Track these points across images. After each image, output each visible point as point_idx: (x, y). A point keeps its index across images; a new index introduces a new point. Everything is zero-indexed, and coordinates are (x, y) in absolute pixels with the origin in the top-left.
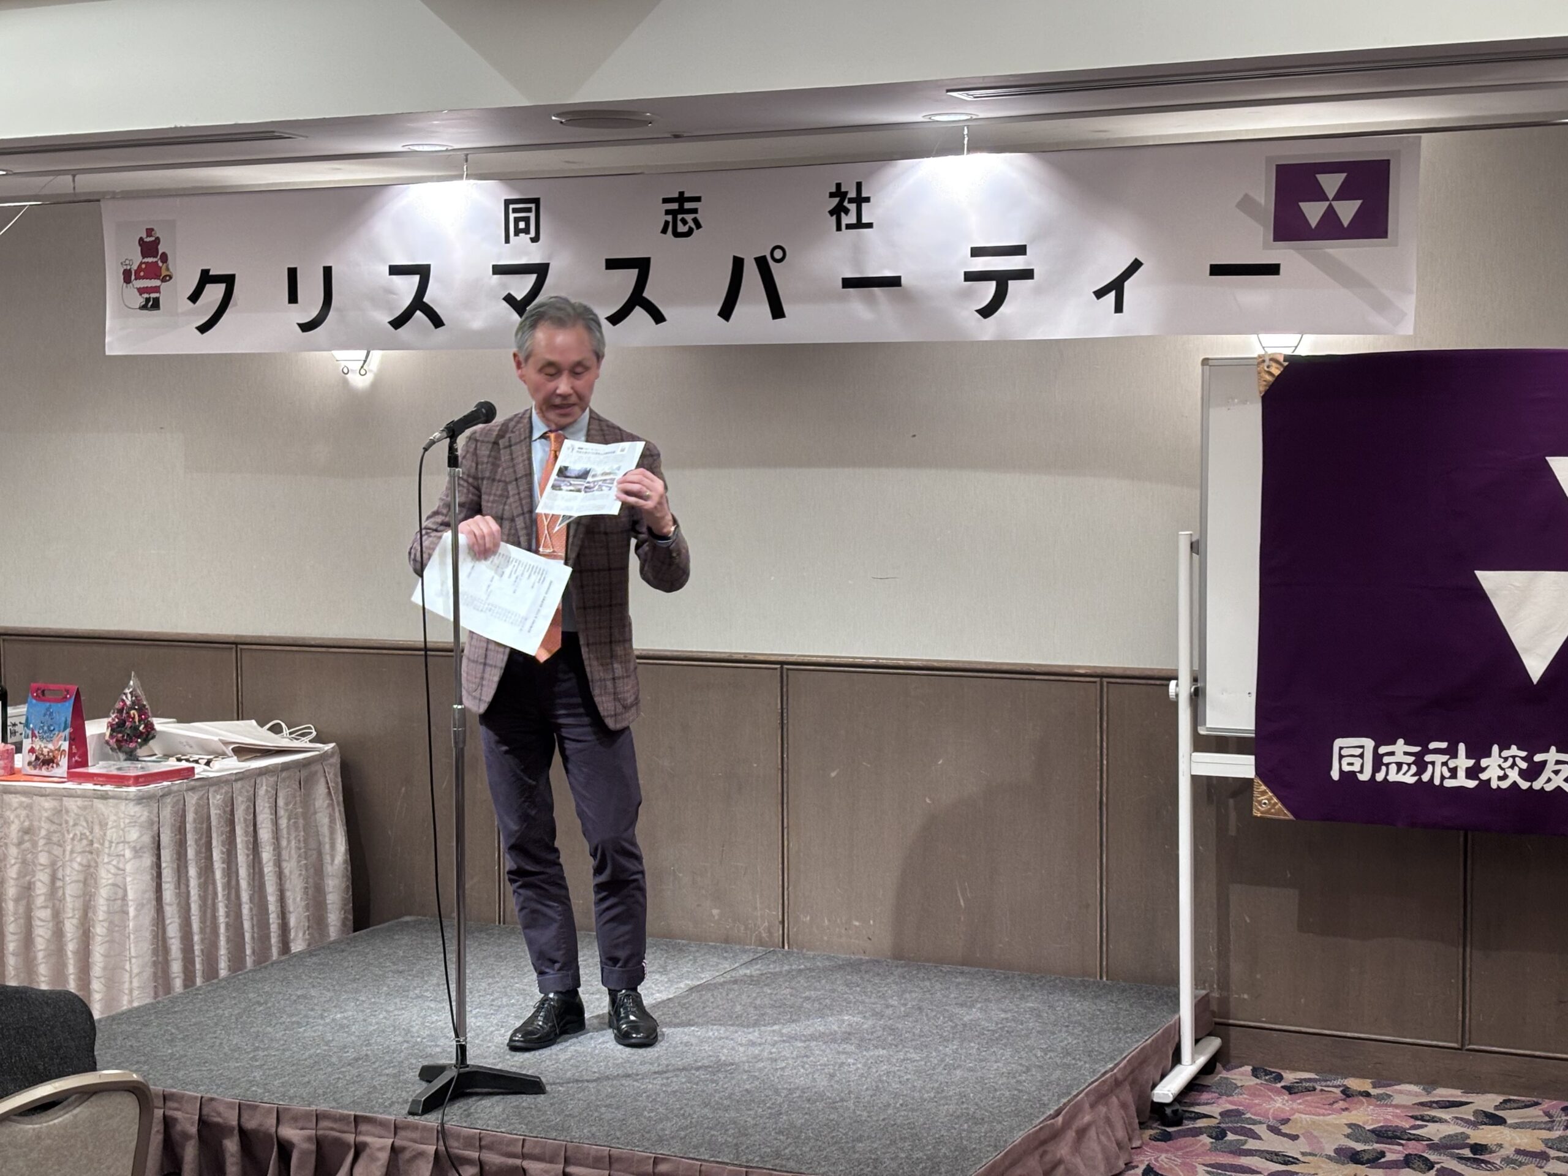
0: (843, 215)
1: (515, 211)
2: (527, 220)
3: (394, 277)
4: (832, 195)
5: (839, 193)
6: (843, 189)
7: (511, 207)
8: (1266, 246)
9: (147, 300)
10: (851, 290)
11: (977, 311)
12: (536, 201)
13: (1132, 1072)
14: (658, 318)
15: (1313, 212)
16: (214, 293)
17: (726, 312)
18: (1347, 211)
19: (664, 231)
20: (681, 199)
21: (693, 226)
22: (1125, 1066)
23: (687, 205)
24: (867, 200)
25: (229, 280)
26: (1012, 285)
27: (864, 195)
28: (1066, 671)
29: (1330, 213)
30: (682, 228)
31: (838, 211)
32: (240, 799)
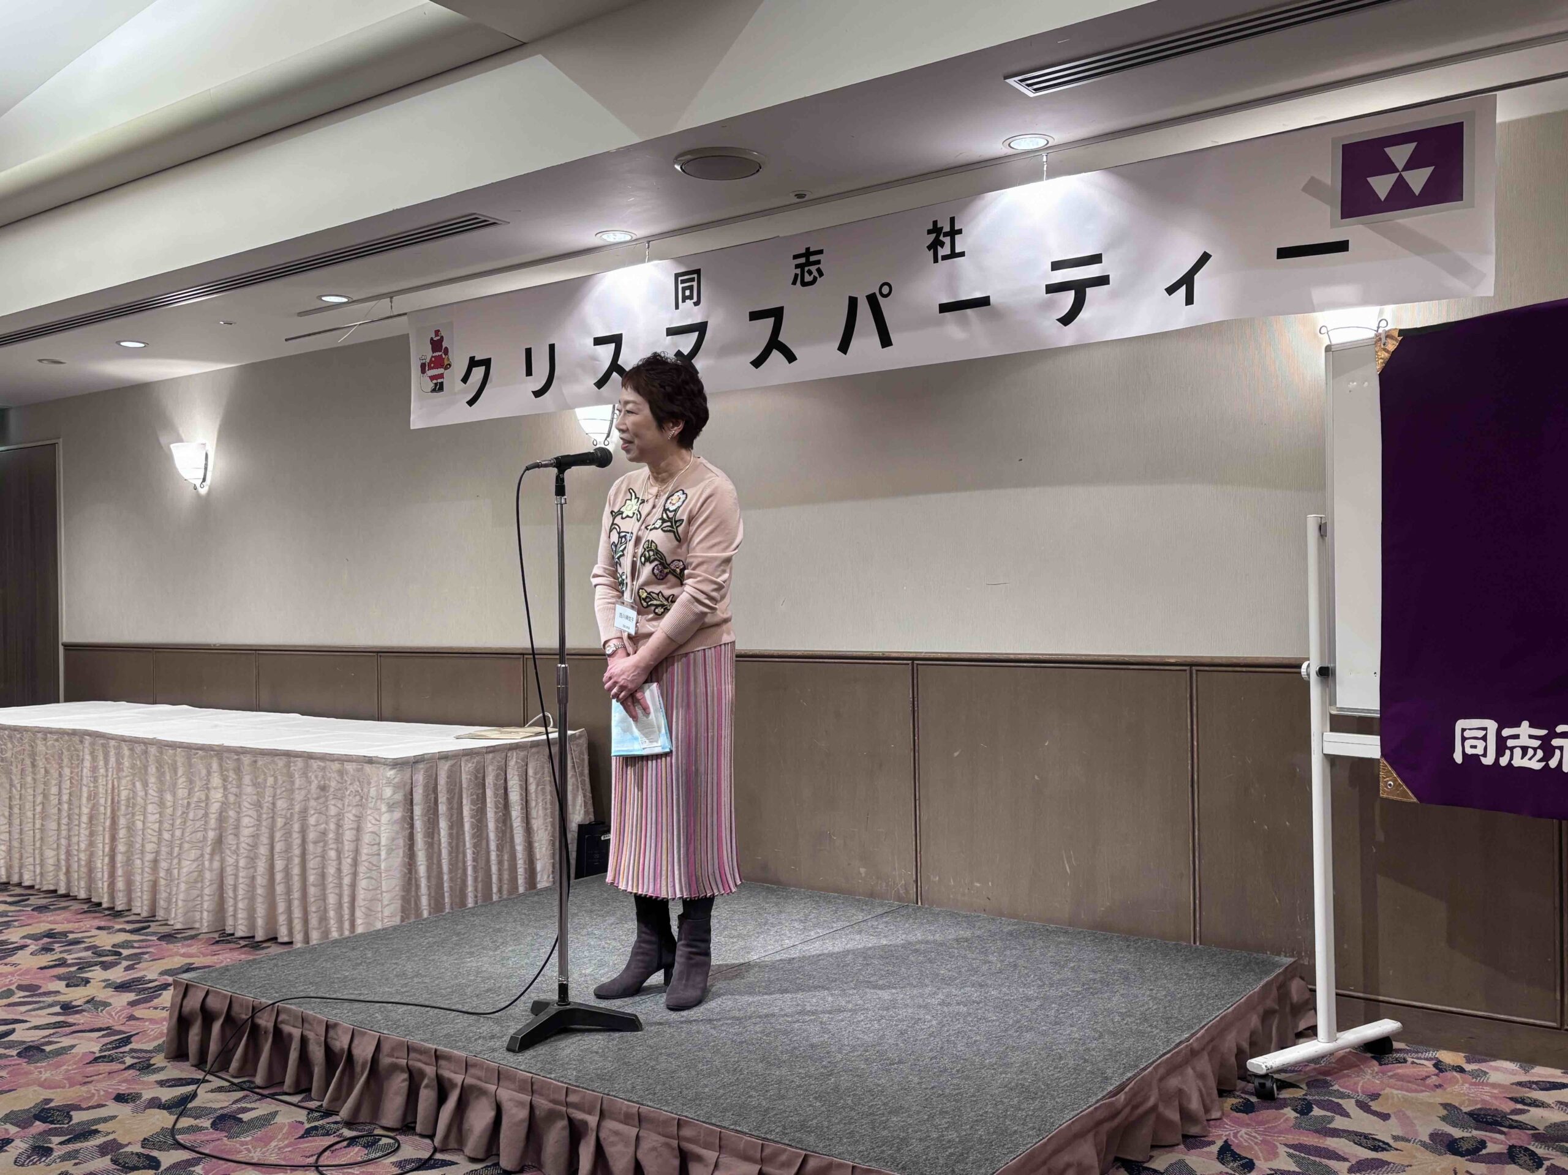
0: (939, 248)
1: (683, 282)
2: (691, 288)
3: (598, 347)
4: (929, 232)
5: (936, 229)
6: (939, 225)
7: (680, 279)
8: (1333, 225)
9: (436, 384)
10: (947, 314)
11: (1058, 320)
12: (698, 272)
13: (1212, 1040)
14: (791, 357)
15: (1382, 185)
16: (478, 373)
17: (844, 347)
18: (1417, 179)
19: (794, 283)
20: (808, 253)
21: (817, 275)
22: (1203, 1036)
23: (813, 258)
24: (960, 232)
25: (487, 363)
26: (1090, 292)
27: (956, 228)
28: (1158, 660)
29: (1401, 183)
30: (808, 278)
31: (935, 246)
32: (490, 768)
